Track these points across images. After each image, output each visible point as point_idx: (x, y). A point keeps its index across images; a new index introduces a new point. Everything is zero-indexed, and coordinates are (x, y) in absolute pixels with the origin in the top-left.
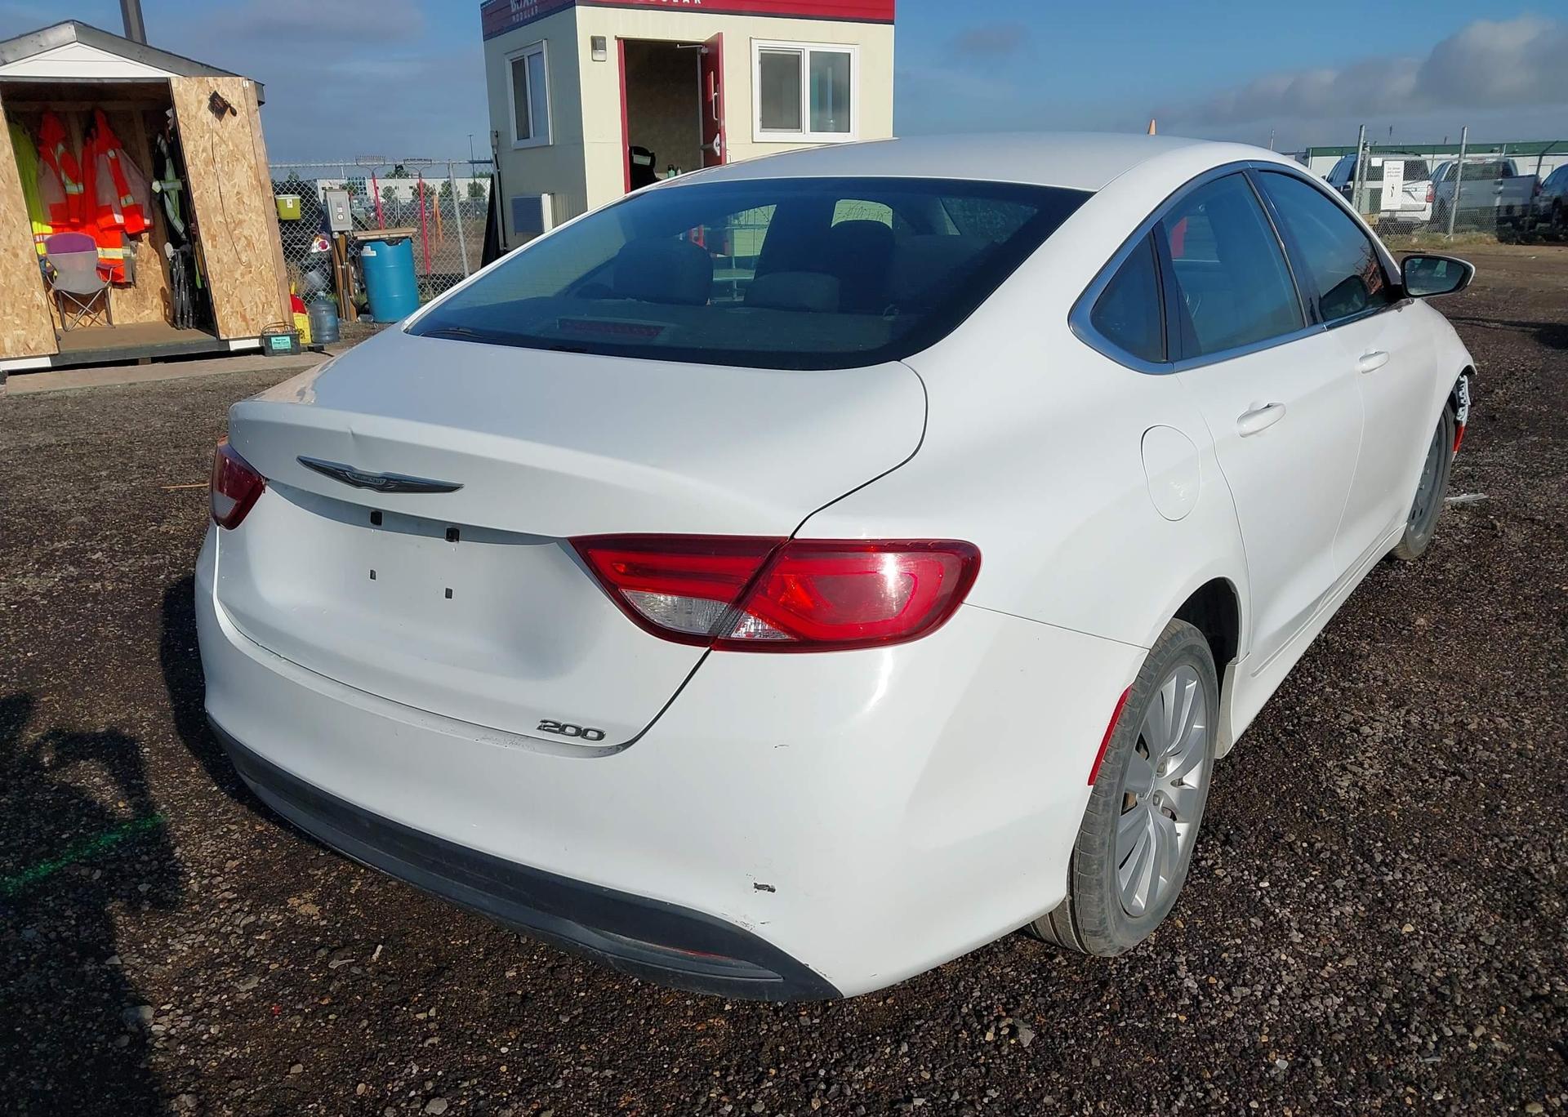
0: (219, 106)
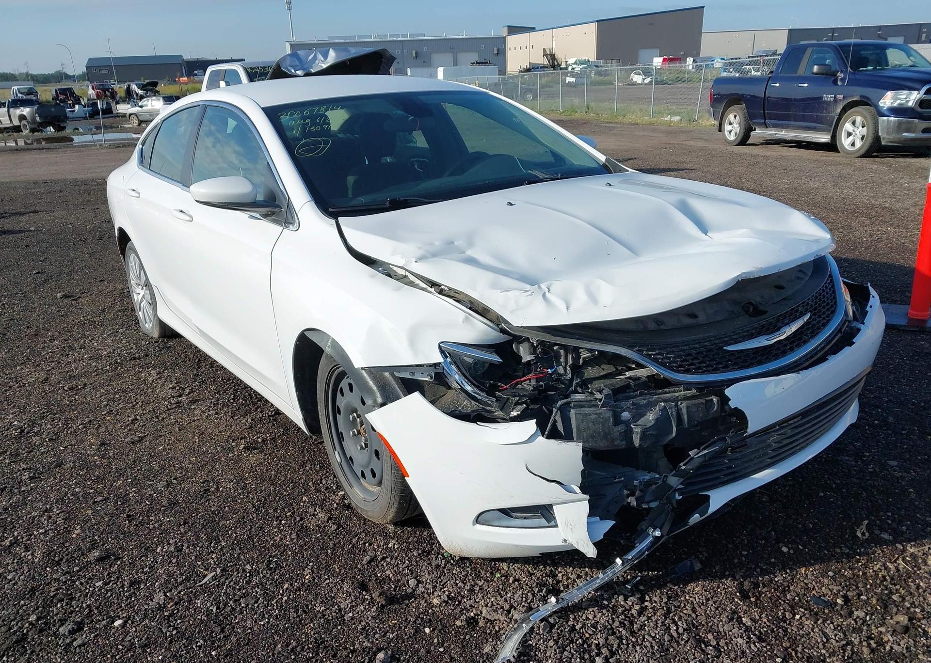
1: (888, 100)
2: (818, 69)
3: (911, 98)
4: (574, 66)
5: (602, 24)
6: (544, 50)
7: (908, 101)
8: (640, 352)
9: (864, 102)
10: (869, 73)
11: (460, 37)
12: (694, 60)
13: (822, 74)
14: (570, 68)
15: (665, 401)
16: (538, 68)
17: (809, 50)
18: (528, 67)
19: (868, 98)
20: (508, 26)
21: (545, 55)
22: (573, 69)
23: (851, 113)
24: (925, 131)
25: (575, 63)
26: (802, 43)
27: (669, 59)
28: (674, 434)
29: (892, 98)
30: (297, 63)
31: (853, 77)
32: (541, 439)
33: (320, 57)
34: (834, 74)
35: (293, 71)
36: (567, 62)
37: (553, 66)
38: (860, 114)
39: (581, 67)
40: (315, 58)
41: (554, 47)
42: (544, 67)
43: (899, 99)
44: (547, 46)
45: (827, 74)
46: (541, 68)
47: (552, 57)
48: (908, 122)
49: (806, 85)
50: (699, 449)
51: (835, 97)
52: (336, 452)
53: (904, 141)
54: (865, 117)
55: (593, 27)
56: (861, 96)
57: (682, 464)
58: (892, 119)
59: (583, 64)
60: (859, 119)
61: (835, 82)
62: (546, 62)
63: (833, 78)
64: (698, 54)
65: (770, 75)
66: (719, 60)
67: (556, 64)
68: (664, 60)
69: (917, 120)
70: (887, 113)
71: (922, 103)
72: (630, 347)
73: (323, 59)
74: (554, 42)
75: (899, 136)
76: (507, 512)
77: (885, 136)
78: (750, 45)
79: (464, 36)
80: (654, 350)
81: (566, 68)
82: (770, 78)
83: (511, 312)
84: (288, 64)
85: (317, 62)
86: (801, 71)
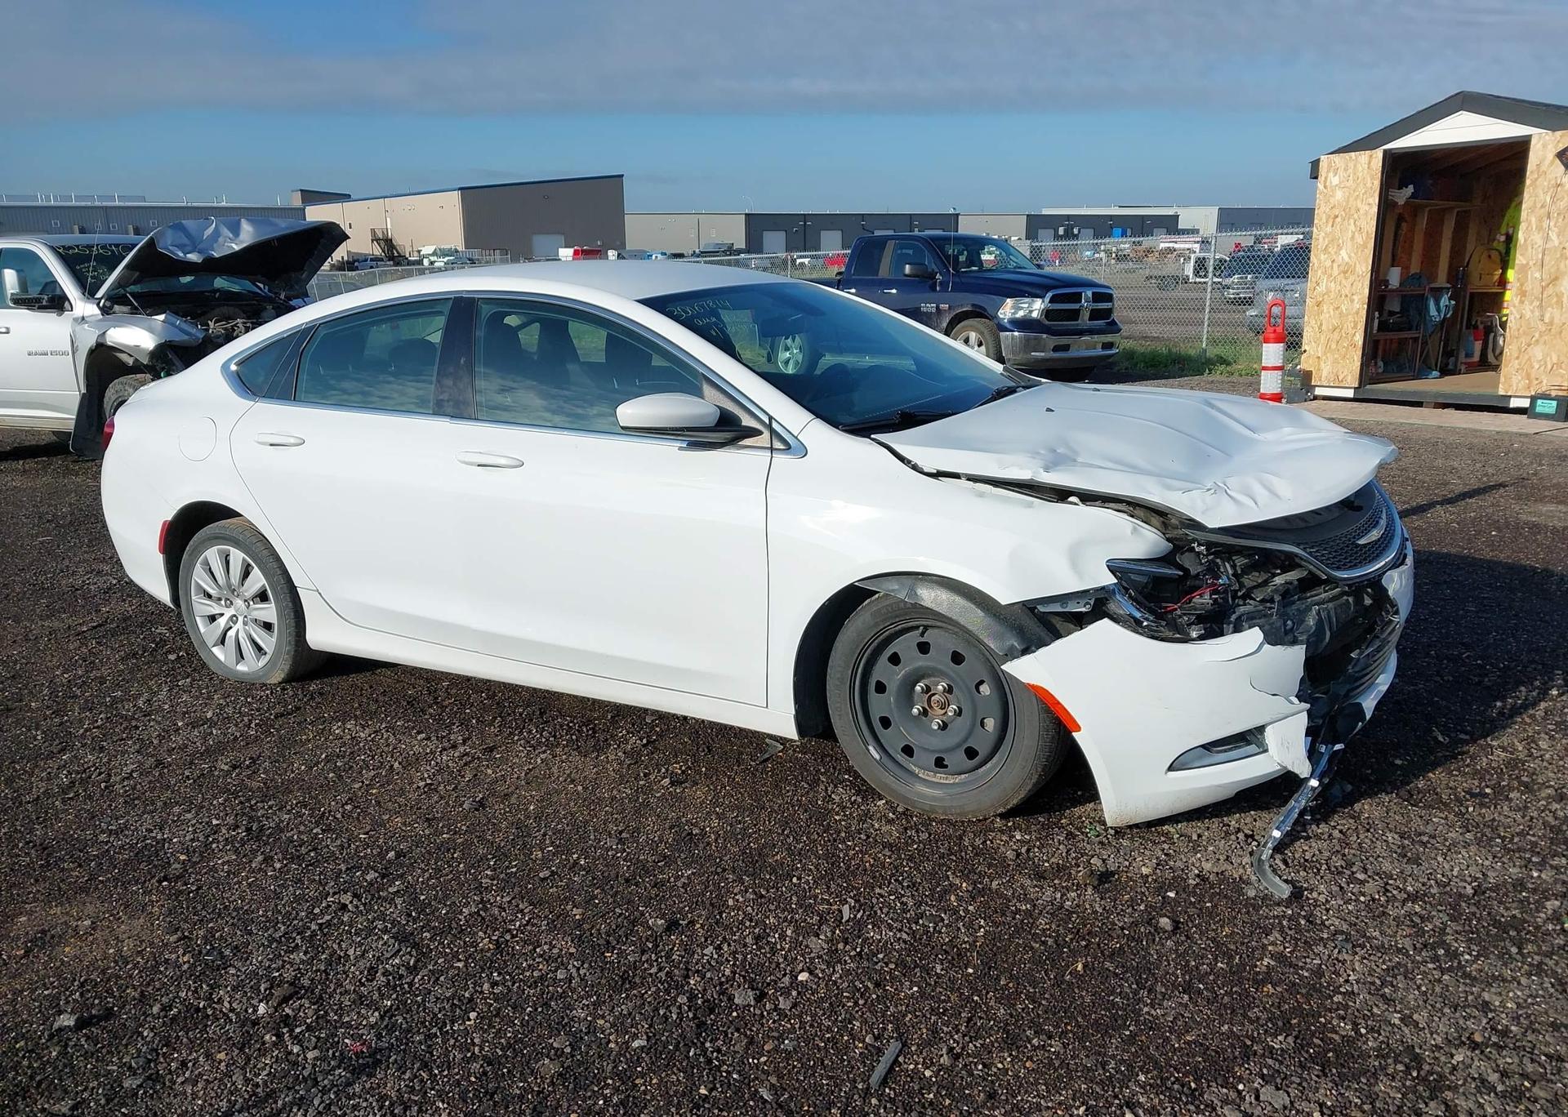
1: (1008, 310)
2: (911, 270)
3: (1036, 307)
4: (432, 259)
5: (468, 193)
6: (373, 231)
7: (1031, 312)
8: (1304, 549)
9: (978, 313)
10: (972, 275)
11: (215, 205)
12: (619, 255)
13: (918, 276)
14: (426, 262)
15: (1317, 604)
16: (366, 260)
17: (891, 245)
18: (346, 258)
19: (980, 307)
20: (301, 190)
21: (375, 239)
22: (432, 263)
23: (963, 327)
24: (1056, 349)
25: (434, 254)
26: (878, 233)
27: (583, 251)
28: (1327, 640)
29: (1013, 307)
30: (185, 241)
31: (957, 280)
32: (1267, 646)
33: (226, 232)
34: (932, 276)
35: (181, 255)
36: (419, 251)
37: (391, 258)
38: (976, 330)
39: (446, 260)
40: (217, 233)
41: (389, 227)
42: (376, 259)
43: (1022, 308)
44: (379, 226)
45: (924, 277)
46: (372, 260)
47: (388, 243)
48: (1036, 338)
49: (894, 291)
50: (1360, 648)
51: (937, 307)
52: (871, 748)
53: (1034, 362)
54: (982, 333)
55: (456, 196)
56: (973, 305)
57: (1350, 667)
58: (1016, 334)
59: (448, 255)
60: (973, 336)
61: (933, 288)
62: (378, 251)
63: (931, 282)
64: (623, 245)
65: (838, 278)
66: (659, 256)
67: (396, 254)
68: (576, 253)
69: (1045, 336)
70: (1008, 326)
71: (1048, 313)
72: (1298, 545)
73: (231, 235)
74: (388, 219)
75: (1028, 356)
76: (1209, 747)
77: (1011, 356)
78: (693, 235)
79: (224, 204)
80: (1312, 547)
81: (420, 262)
82: (839, 281)
83: (1203, 513)
84: (169, 243)
85: (221, 239)
86: (884, 271)
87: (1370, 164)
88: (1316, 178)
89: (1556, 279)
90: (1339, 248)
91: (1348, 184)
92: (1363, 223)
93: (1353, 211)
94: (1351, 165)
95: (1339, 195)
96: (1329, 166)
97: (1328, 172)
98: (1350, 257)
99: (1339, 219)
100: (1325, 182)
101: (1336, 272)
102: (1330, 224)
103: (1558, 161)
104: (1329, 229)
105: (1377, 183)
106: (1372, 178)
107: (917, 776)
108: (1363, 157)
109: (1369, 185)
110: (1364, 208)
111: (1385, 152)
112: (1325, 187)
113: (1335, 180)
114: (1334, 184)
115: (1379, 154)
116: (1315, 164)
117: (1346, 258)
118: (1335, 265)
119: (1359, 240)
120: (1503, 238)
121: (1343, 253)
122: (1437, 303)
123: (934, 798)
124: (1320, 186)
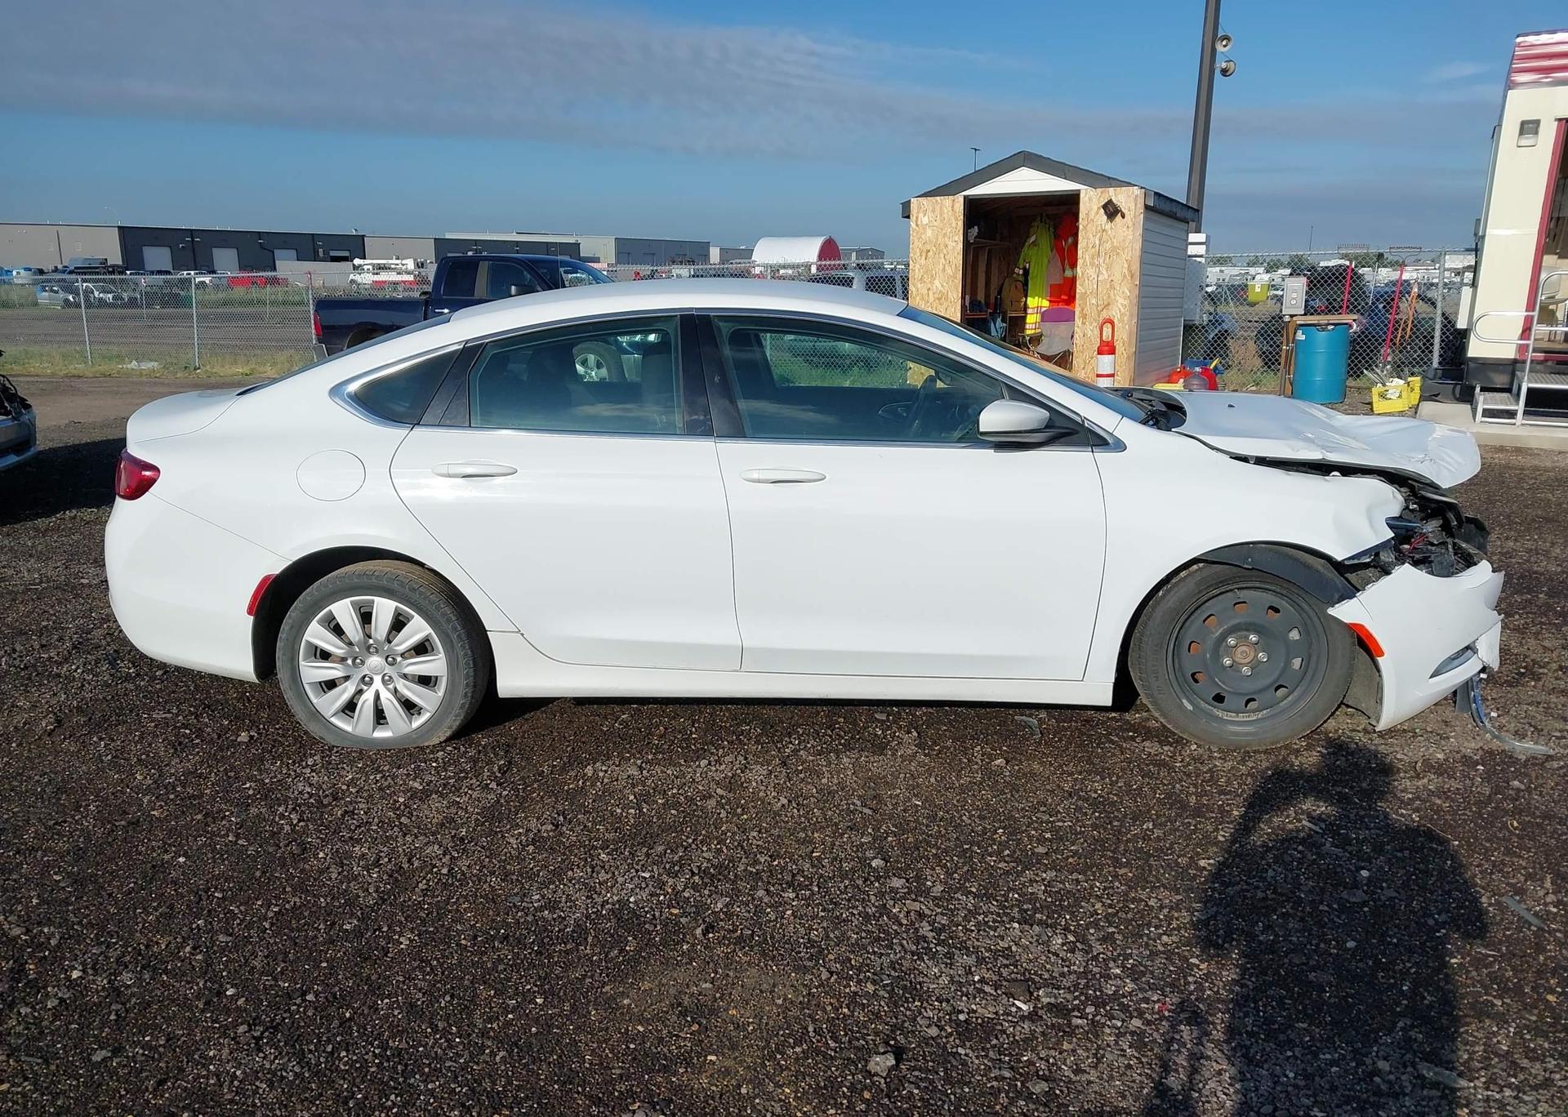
0: (1112, 211)
17: (484, 266)
52: (1184, 701)
76: (1453, 656)
78: (53, 248)
87: (953, 208)
88: (908, 217)
89: (1108, 304)
90: (933, 278)
91: (936, 224)
92: (950, 257)
93: (942, 247)
94: (938, 208)
95: (929, 232)
96: (919, 208)
97: (918, 212)
98: (942, 286)
99: (930, 254)
100: (916, 222)
101: (931, 299)
102: (924, 258)
103: (1102, 211)
104: (923, 261)
105: (961, 224)
106: (956, 219)
107: (1222, 719)
108: (946, 201)
109: (954, 225)
110: (951, 244)
111: (965, 197)
112: (917, 225)
113: (925, 220)
114: (924, 223)
115: (959, 200)
116: (906, 206)
117: (939, 286)
118: (931, 293)
119: (949, 271)
120: (1021, 272)
121: (937, 283)
122: (995, 324)
123: (1247, 734)
124: (913, 225)
